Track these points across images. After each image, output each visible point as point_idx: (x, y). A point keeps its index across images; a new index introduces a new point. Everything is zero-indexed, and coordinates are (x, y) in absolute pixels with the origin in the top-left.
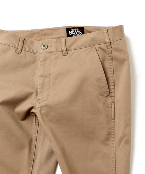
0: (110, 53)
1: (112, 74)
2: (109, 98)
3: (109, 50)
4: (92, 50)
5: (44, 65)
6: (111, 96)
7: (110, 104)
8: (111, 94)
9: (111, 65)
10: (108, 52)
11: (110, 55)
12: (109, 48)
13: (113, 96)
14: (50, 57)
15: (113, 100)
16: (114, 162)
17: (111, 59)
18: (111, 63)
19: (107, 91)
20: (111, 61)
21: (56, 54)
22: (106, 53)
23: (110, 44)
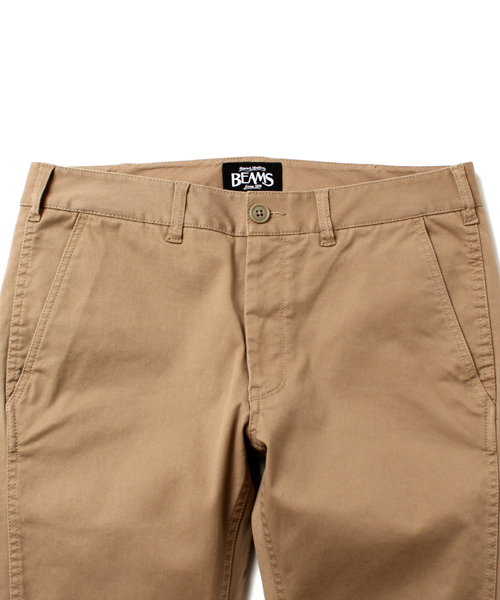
0: (475, 241)
1: (483, 307)
2: (475, 384)
3: (471, 231)
4: (413, 233)
5: (260, 275)
6: (482, 378)
7: (480, 406)
8: (481, 372)
9: (479, 279)
10: (468, 237)
11: (475, 245)
12: (472, 223)
13: (489, 379)
14: (280, 250)
15: (492, 393)
16: (490, 593)
17: (477, 259)
18: (478, 272)
19: (467, 362)
20: (478, 265)
21: (299, 240)
22: (461, 239)
23: (474, 210)
